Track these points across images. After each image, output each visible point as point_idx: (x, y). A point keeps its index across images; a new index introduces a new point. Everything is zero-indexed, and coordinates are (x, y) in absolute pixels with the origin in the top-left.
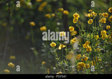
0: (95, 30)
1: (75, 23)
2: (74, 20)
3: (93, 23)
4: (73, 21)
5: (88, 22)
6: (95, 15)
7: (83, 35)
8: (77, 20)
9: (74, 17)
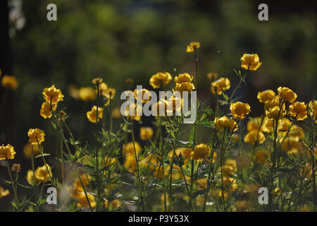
0: (109, 141)
1: (45, 117)
2: (43, 107)
3: (102, 119)
4: (42, 110)
5: (89, 117)
6: (110, 94)
7: (74, 157)
8: (54, 109)
9: (46, 98)
